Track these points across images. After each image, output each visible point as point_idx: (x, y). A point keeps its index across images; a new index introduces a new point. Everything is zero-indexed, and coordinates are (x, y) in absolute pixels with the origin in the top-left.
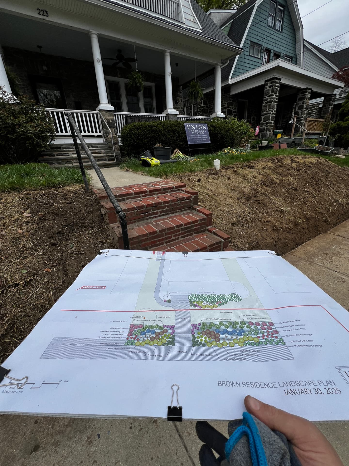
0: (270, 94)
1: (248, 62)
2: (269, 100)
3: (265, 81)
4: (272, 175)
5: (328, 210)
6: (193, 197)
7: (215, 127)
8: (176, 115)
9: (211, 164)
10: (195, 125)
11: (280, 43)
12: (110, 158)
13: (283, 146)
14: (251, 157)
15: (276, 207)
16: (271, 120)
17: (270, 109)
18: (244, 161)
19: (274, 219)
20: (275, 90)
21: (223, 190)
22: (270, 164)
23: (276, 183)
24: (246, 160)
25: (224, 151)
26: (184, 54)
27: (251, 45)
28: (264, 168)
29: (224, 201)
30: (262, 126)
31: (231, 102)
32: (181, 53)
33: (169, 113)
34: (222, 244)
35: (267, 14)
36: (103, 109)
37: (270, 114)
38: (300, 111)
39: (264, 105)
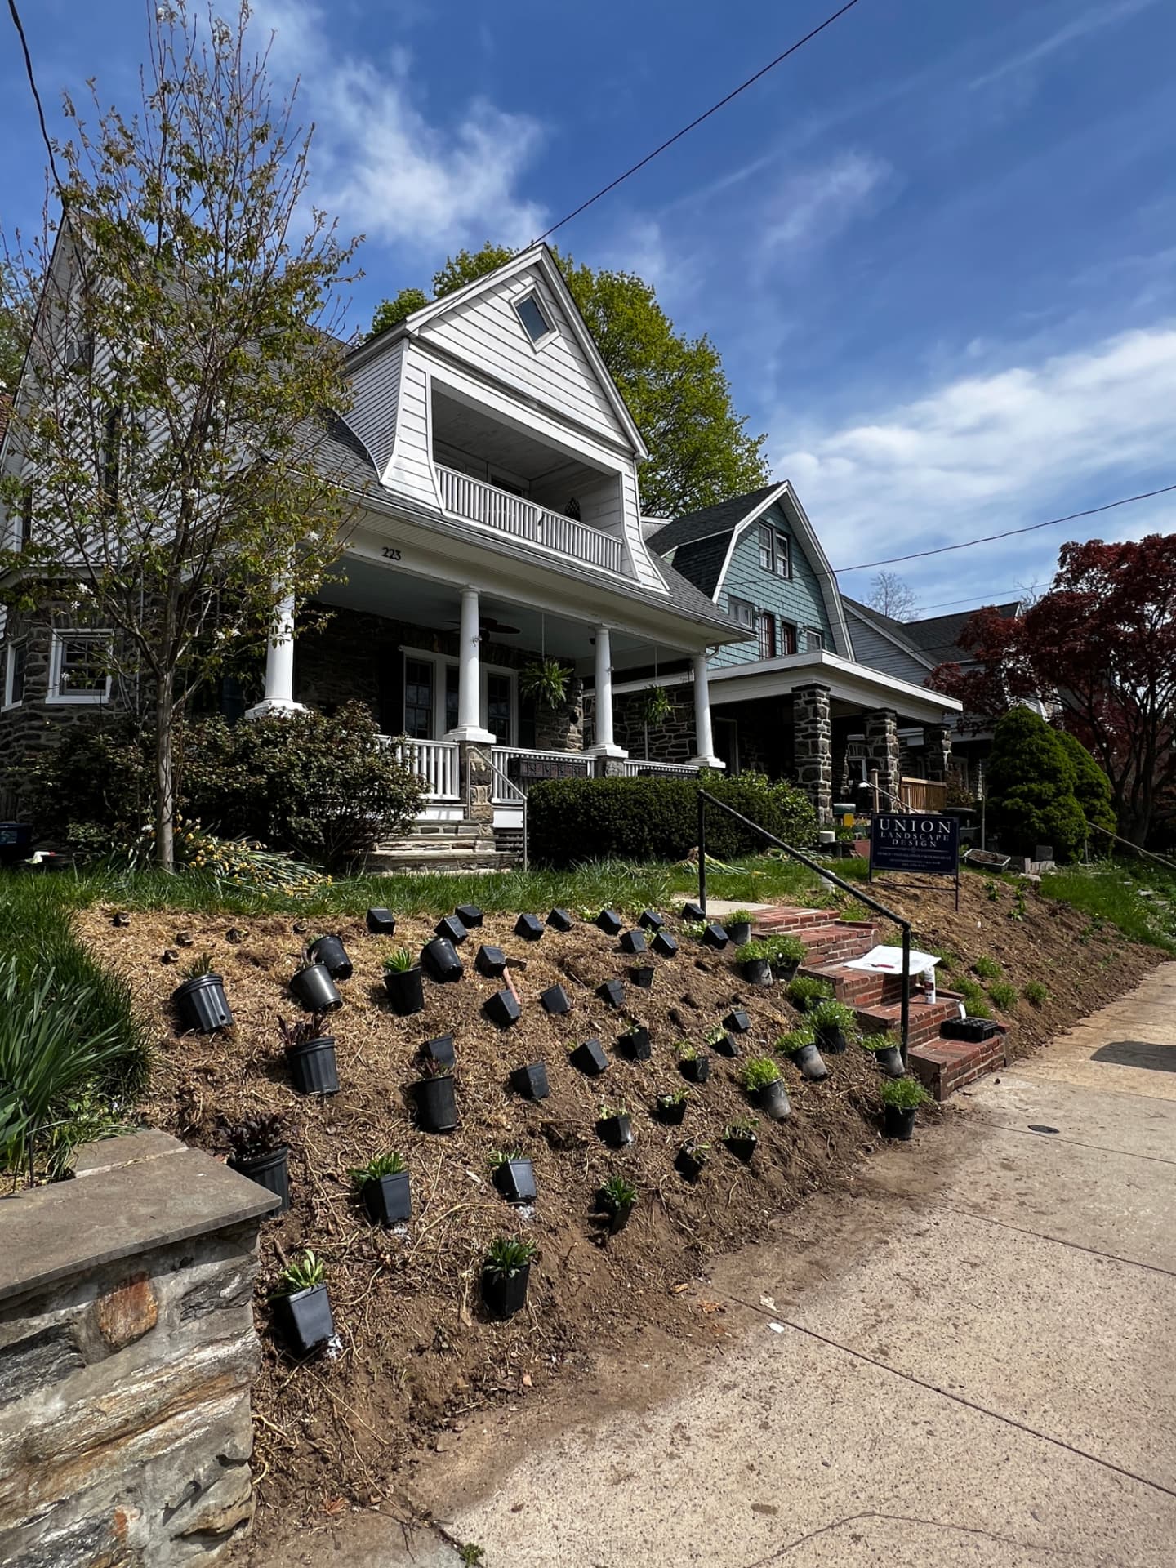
0: (811, 718)
2: (810, 731)
3: (793, 689)
8: (622, 759)
11: (791, 603)
16: (824, 779)
17: (816, 752)
20: (820, 711)
26: (635, 632)
27: (731, 602)
32: (629, 631)
33: (609, 754)
35: (757, 547)
36: (468, 738)
37: (819, 763)
38: (880, 759)
39: (799, 743)
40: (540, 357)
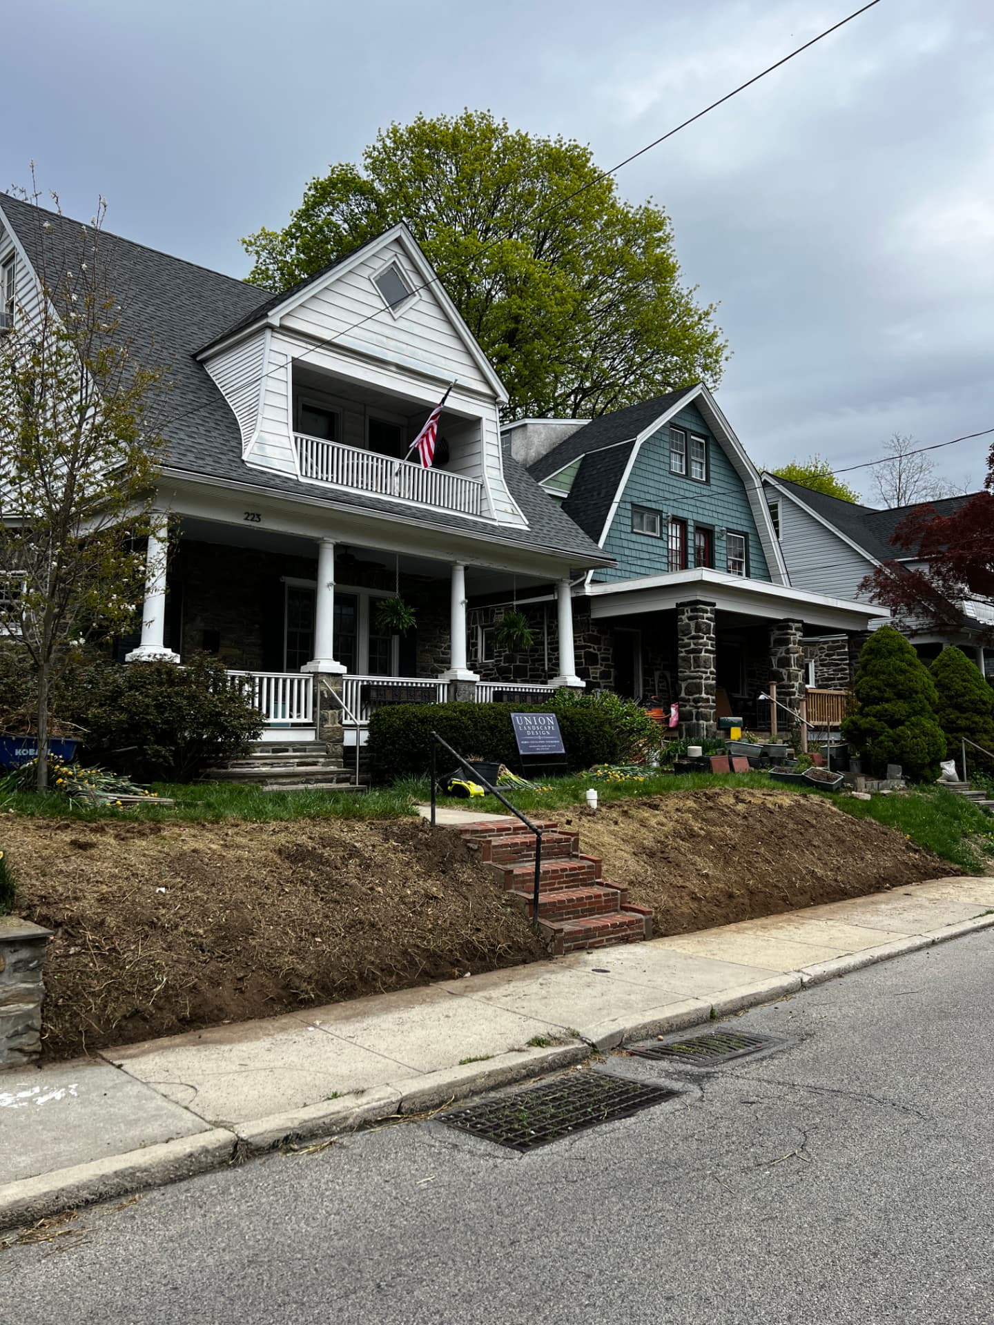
0: (693, 633)
1: (632, 545)
2: (692, 646)
3: (677, 605)
4: (692, 822)
5: (792, 885)
6: (573, 839)
7: (572, 721)
8: (472, 682)
9: (578, 797)
10: (532, 717)
11: (707, 507)
12: (342, 776)
13: (741, 764)
14: (654, 789)
15: (697, 870)
16: (707, 693)
17: (699, 667)
18: (640, 795)
19: (694, 884)
20: (703, 627)
21: (607, 839)
22: (690, 803)
23: (699, 836)
24: (645, 794)
25: (596, 770)
26: (492, 566)
27: (633, 512)
28: (677, 810)
29: (613, 854)
30: (685, 706)
31: (595, 633)
32: (486, 565)
33: (459, 678)
34: (619, 896)
35: (667, 453)
36: (320, 670)
37: (701, 678)
38: (783, 671)
39: (682, 657)
40: (401, 324)
